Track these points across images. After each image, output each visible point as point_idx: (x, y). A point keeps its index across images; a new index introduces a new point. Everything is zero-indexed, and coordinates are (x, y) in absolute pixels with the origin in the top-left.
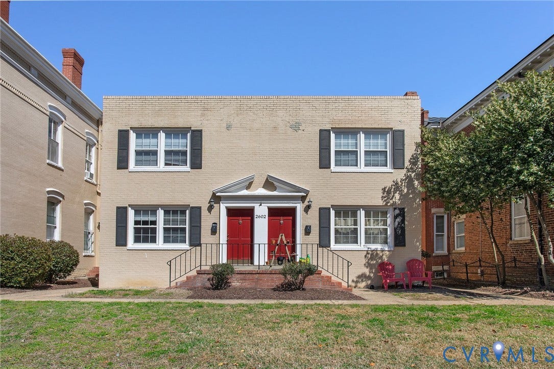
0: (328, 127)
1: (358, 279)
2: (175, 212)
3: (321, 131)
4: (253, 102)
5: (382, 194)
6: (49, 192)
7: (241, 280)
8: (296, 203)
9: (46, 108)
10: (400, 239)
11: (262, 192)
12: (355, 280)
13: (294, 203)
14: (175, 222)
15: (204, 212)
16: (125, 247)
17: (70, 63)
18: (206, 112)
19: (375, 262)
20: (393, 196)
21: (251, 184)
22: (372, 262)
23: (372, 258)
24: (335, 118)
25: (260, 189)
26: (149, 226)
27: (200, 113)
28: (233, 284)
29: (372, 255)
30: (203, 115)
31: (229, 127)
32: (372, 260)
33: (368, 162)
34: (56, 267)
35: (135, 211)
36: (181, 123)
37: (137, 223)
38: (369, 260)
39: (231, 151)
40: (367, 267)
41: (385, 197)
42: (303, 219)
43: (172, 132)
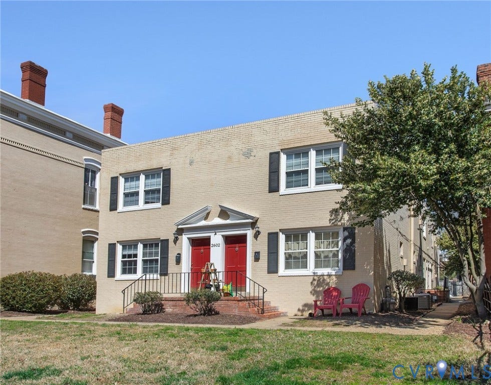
0: (277, 149)
1: (304, 308)
2: (151, 245)
3: (271, 154)
4: (211, 136)
5: (329, 216)
6: (84, 233)
7: (173, 306)
8: (246, 230)
9: (81, 162)
10: (349, 263)
11: (218, 221)
12: (301, 308)
13: (245, 230)
14: (151, 254)
15: (171, 244)
16: (113, 278)
17: (109, 116)
18: (174, 152)
19: (321, 289)
20: (341, 218)
21: (208, 214)
22: (318, 289)
23: (319, 285)
24: (284, 139)
25: (215, 218)
26: (132, 259)
27: (169, 154)
28: (167, 310)
29: (319, 281)
30: (172, 155)
31: (191, 163)
32: (318, 287)
33: (320, 180)
34: (74, 296)
35: (123, 246)
36: (154, 164)
37: (124, 256)
38: (315, 287)
39: (193, 185)
40: (313, 295)
41: (333, 220)
42: (253, 245)
43: (150, 174)
